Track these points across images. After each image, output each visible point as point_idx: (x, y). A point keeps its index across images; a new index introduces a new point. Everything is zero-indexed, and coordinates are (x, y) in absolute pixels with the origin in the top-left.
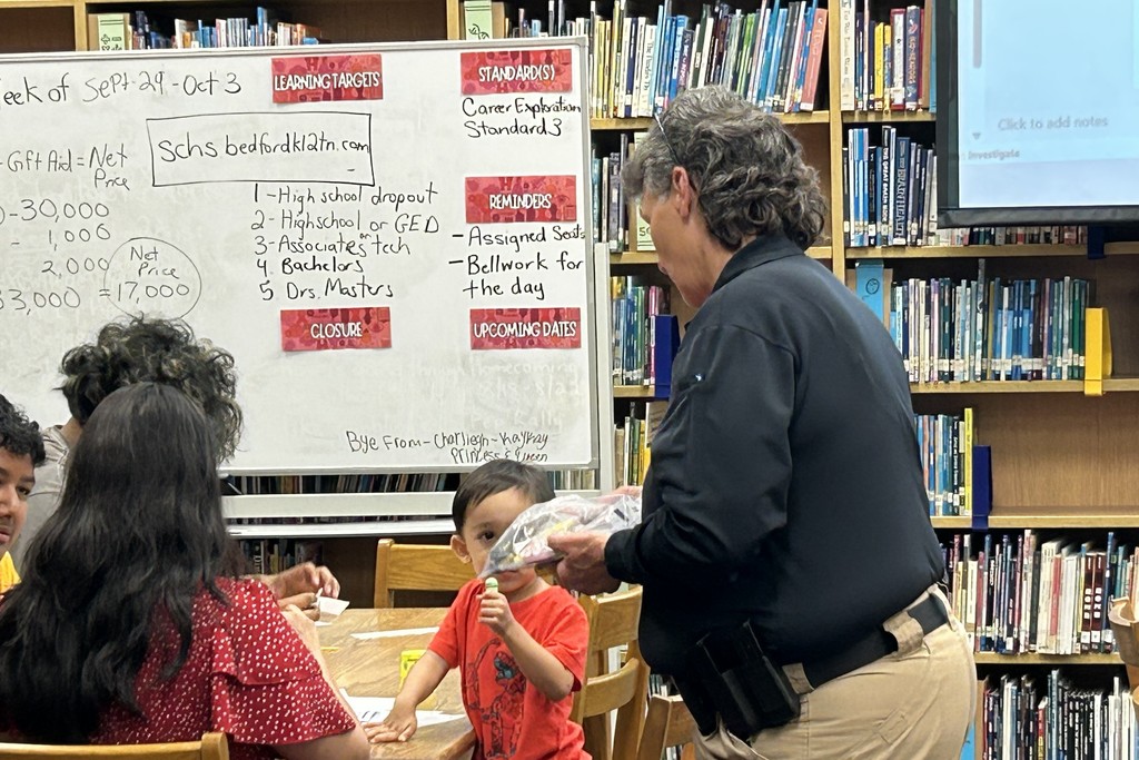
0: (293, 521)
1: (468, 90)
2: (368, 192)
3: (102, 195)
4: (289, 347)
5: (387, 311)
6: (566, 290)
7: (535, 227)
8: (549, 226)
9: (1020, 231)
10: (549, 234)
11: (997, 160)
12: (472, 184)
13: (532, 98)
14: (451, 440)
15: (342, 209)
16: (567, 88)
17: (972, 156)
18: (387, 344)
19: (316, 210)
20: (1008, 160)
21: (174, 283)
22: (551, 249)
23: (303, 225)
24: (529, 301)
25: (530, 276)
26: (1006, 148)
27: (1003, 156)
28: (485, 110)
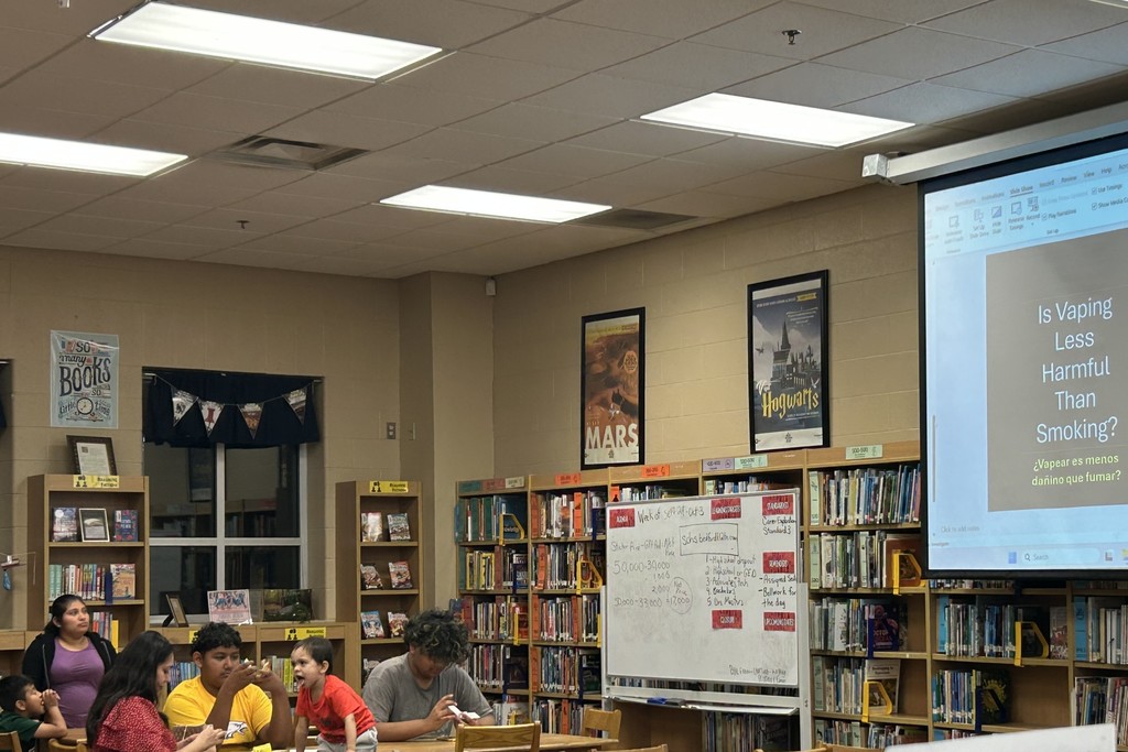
0: (732, 705)
1: (764, 514)
2: (737, 558)
3: (667, 559)
4: (714, 627)
5: (740, 612)
6: (791, 605)
7: (782, 575)
8: (787, 575)
9: (993, 582)
10: (787, 579)
11: (940, 547)
12: (765, 555)
13: (782, 517)
14: (758, 671)
15: (730, 566)
16: (792, 512)
17: (933, 545)
18: (741, 627)
19: (724, 566)
20: (946, 547)
21: (685, 597)
22: (787, 585)
23: (719, 573)
24: (780, 609)
25: (782, 598)
26: (944, 541)
27: (943, 545)
28: (769, 522)
